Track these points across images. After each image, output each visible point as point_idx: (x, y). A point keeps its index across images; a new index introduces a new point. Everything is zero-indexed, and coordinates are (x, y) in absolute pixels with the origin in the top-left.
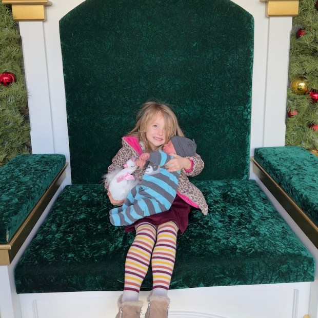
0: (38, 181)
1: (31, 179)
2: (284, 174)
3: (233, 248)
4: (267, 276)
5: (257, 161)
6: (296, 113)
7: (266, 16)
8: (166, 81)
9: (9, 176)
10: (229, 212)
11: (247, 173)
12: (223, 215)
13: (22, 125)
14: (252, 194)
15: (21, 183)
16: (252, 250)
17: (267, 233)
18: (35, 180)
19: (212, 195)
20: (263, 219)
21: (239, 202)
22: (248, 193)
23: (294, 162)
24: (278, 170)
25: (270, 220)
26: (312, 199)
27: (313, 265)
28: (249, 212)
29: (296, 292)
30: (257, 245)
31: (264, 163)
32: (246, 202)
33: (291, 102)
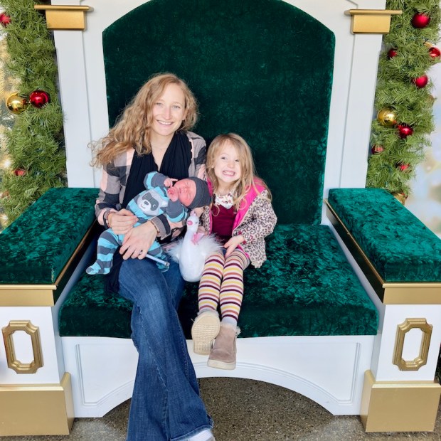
0: (79, 219)
1: (72, 217)
2: (356, 221)
3: (290, 298)
4: (326, 327)
5: (330, 204)
6: (382, 149)
7: (351, 32)
8: (228, 108)
9: (45, 213)
10: (292, 260)
11: (319, 217)
12: (285, 263)
13: (56, 153)
14: (320, 242)
15: (61, 221)
16: (310, 300)
17: (330, 284)
18: (75, 218)
19: (275, 242)
20: (329, 269)
21: (305, 250)
22: (316, 240)
23: (371, 207)
24: (351, 215)
25: (336, 271)
26: (380, 248)
27: (376, 318)
28: (315, 261)
29: (358, 345)
30: (317, 295)
31: (338, 207)
32: (313, 250)
33: (375, 136)
